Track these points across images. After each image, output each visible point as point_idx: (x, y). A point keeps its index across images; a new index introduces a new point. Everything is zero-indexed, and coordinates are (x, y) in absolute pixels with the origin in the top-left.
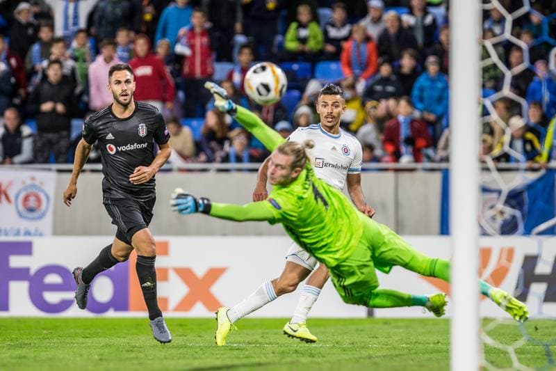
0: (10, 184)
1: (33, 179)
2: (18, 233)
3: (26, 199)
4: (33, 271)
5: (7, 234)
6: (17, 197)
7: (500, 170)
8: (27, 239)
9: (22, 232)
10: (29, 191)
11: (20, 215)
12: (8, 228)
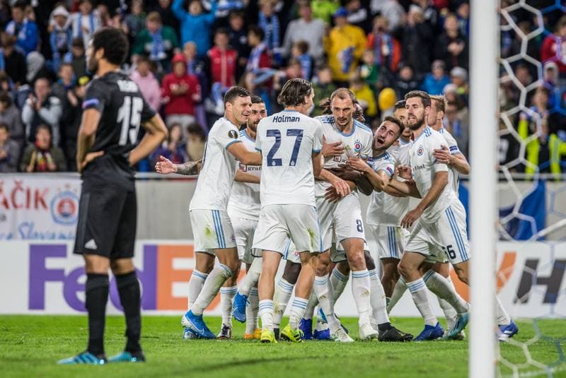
0: (46, 190)
1: (67, 186)
2: (53, 237)
3: (61, 205)
4: (67, 272)
5: (43, 238)
6: (52, 203)
7: (515, 180)
8: (62, 242)
9: (57, 235)
10: (64, 197)
11: (55, 220)
12: (44, 232)
